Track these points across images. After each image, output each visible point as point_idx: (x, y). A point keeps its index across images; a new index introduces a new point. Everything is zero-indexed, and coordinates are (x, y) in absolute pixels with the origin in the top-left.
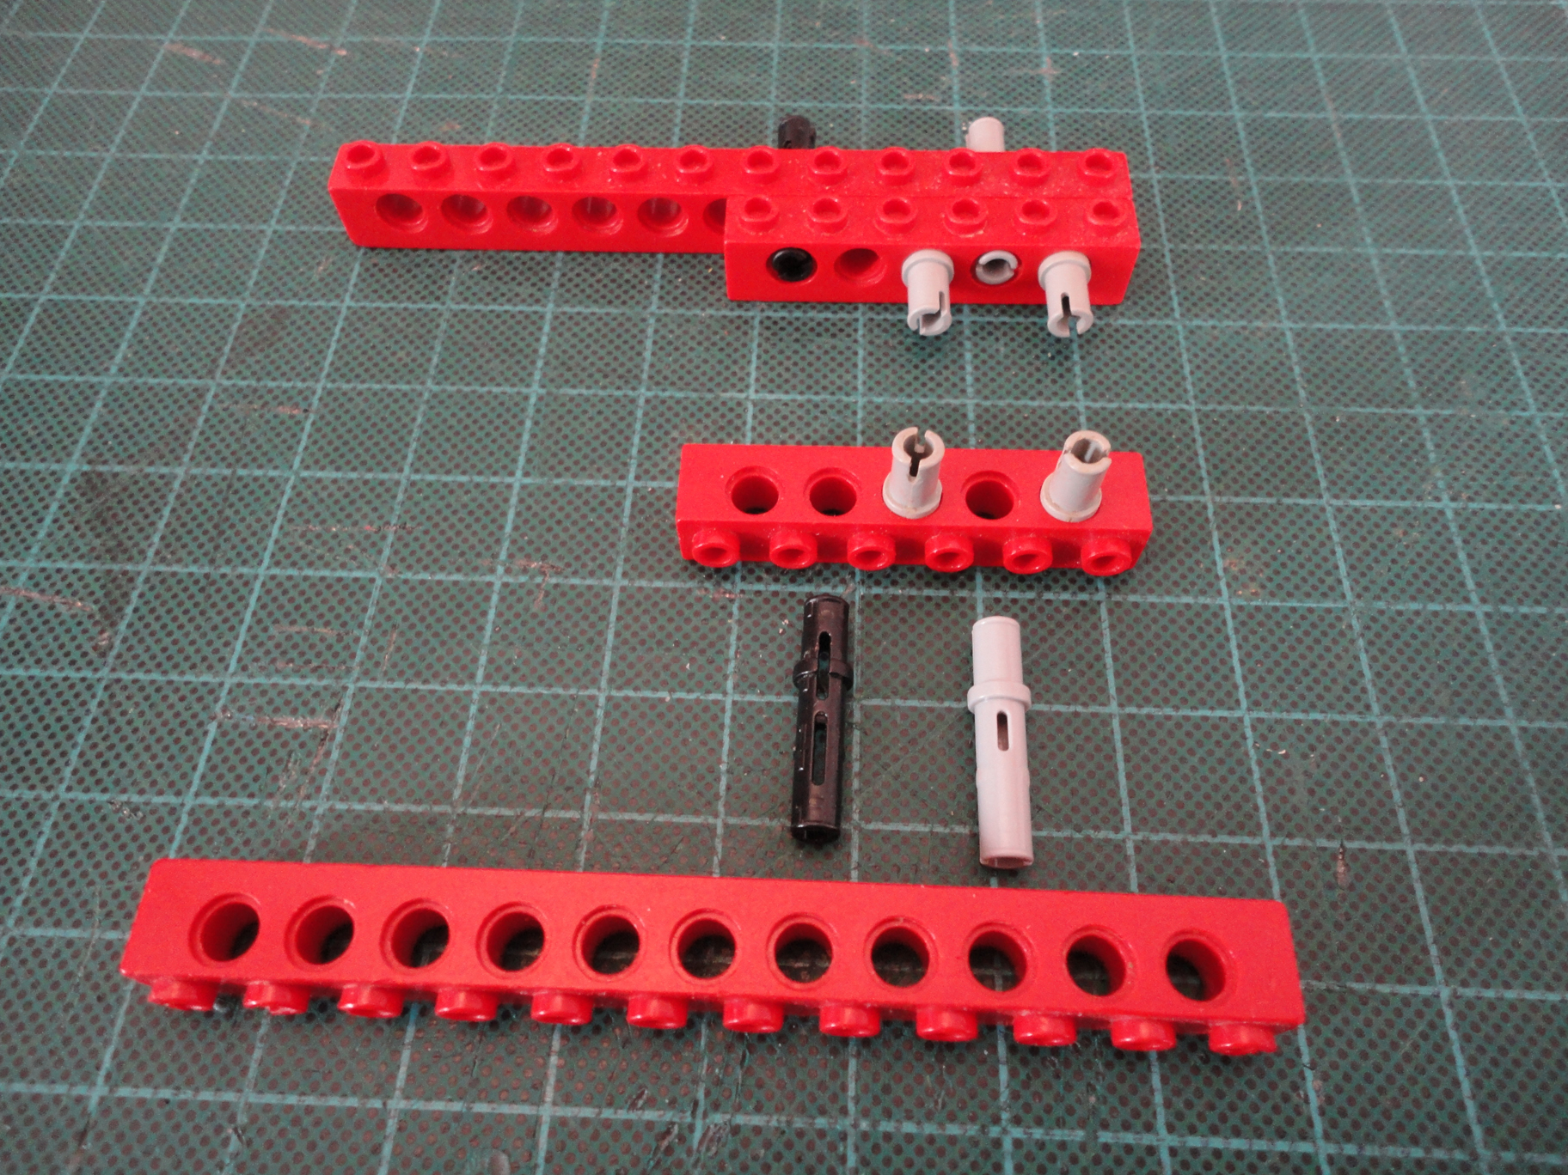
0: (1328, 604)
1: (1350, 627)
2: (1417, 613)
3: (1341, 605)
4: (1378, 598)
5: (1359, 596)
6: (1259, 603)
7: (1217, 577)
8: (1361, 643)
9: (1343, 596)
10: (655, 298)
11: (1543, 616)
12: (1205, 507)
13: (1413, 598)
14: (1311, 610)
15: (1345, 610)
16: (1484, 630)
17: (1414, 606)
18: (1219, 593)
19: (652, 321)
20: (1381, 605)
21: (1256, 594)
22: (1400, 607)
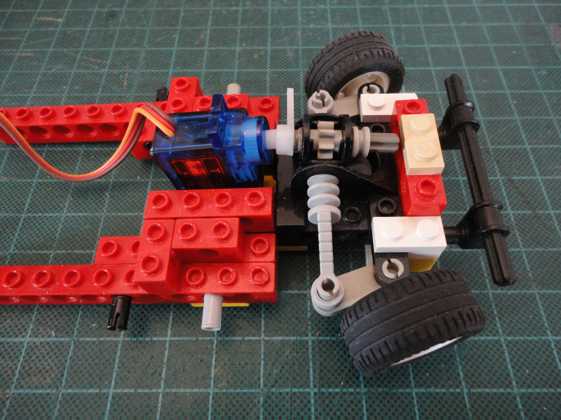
0: (253, 391)
1: (259, 402)
2: (287, 393)
3: (257, 391)
4: (273, 386)
5: (265, 386)
6: (224, 391)
7: (211, 378)
8: (262, 410)
9: (259, 386)
10: (13, 246)
11: (337, 393)
12: (213, 343)
13: (287, 387)
14: (245, 394)
15: (258, 393)
16: (312, 401)
17: (286, 390)
18: (209, 386)
19: (9, 257)
20: (274, 390)
21: (224, 387)
22: (281, 391)
